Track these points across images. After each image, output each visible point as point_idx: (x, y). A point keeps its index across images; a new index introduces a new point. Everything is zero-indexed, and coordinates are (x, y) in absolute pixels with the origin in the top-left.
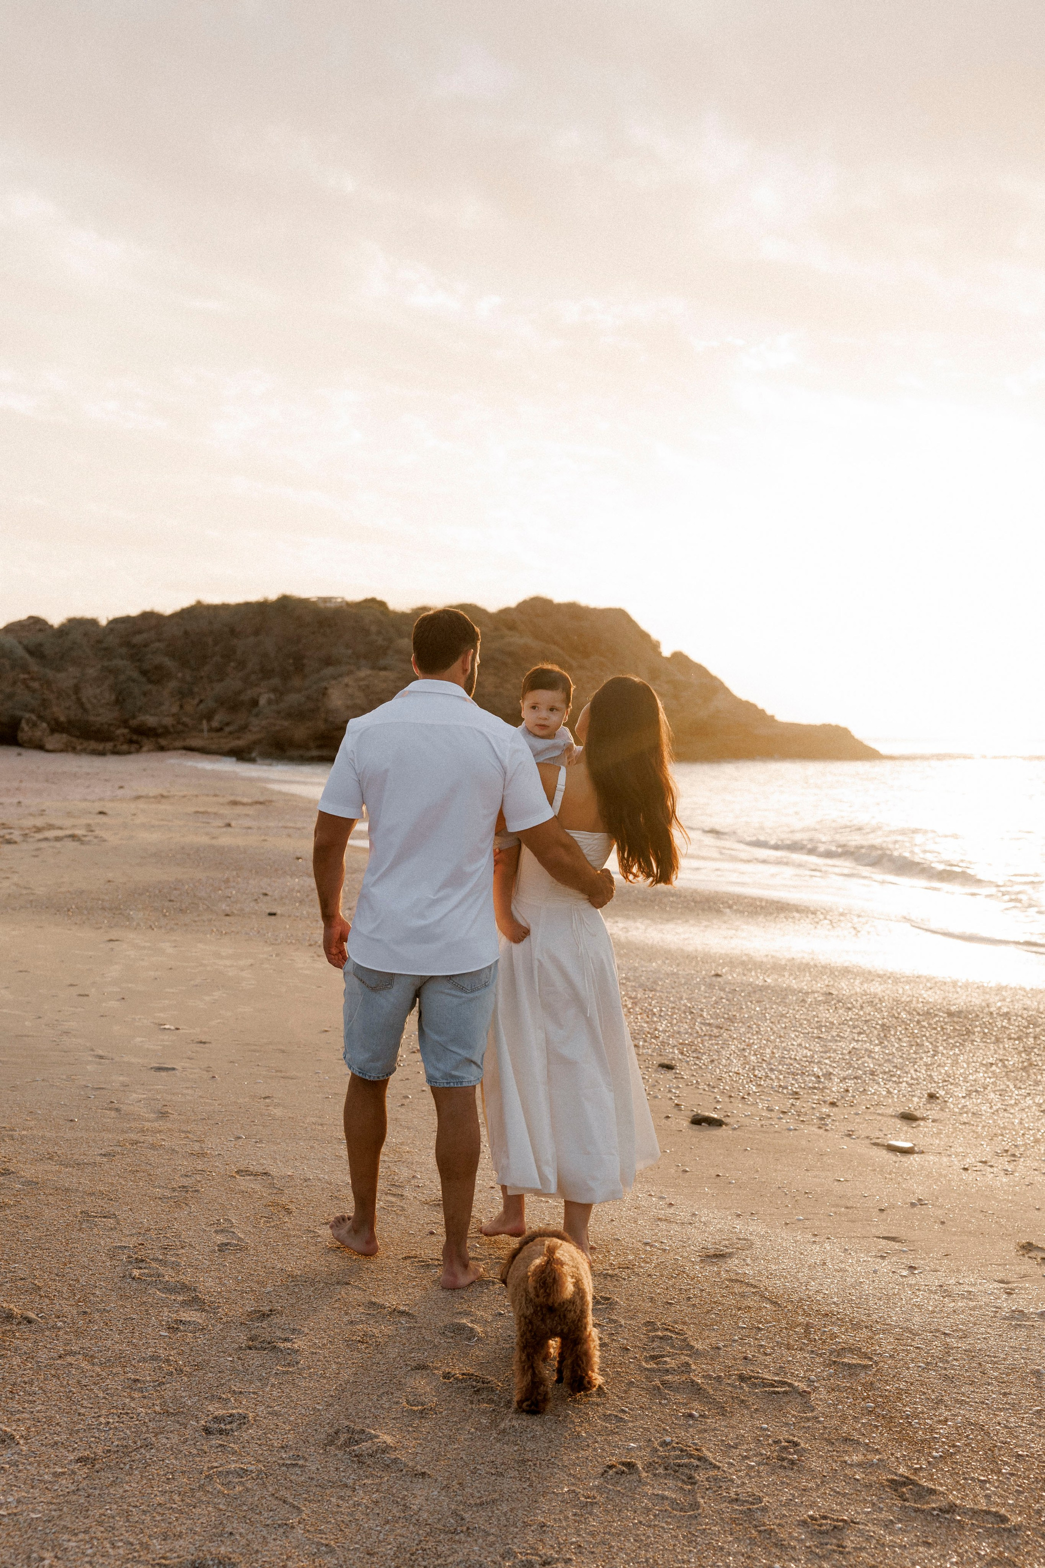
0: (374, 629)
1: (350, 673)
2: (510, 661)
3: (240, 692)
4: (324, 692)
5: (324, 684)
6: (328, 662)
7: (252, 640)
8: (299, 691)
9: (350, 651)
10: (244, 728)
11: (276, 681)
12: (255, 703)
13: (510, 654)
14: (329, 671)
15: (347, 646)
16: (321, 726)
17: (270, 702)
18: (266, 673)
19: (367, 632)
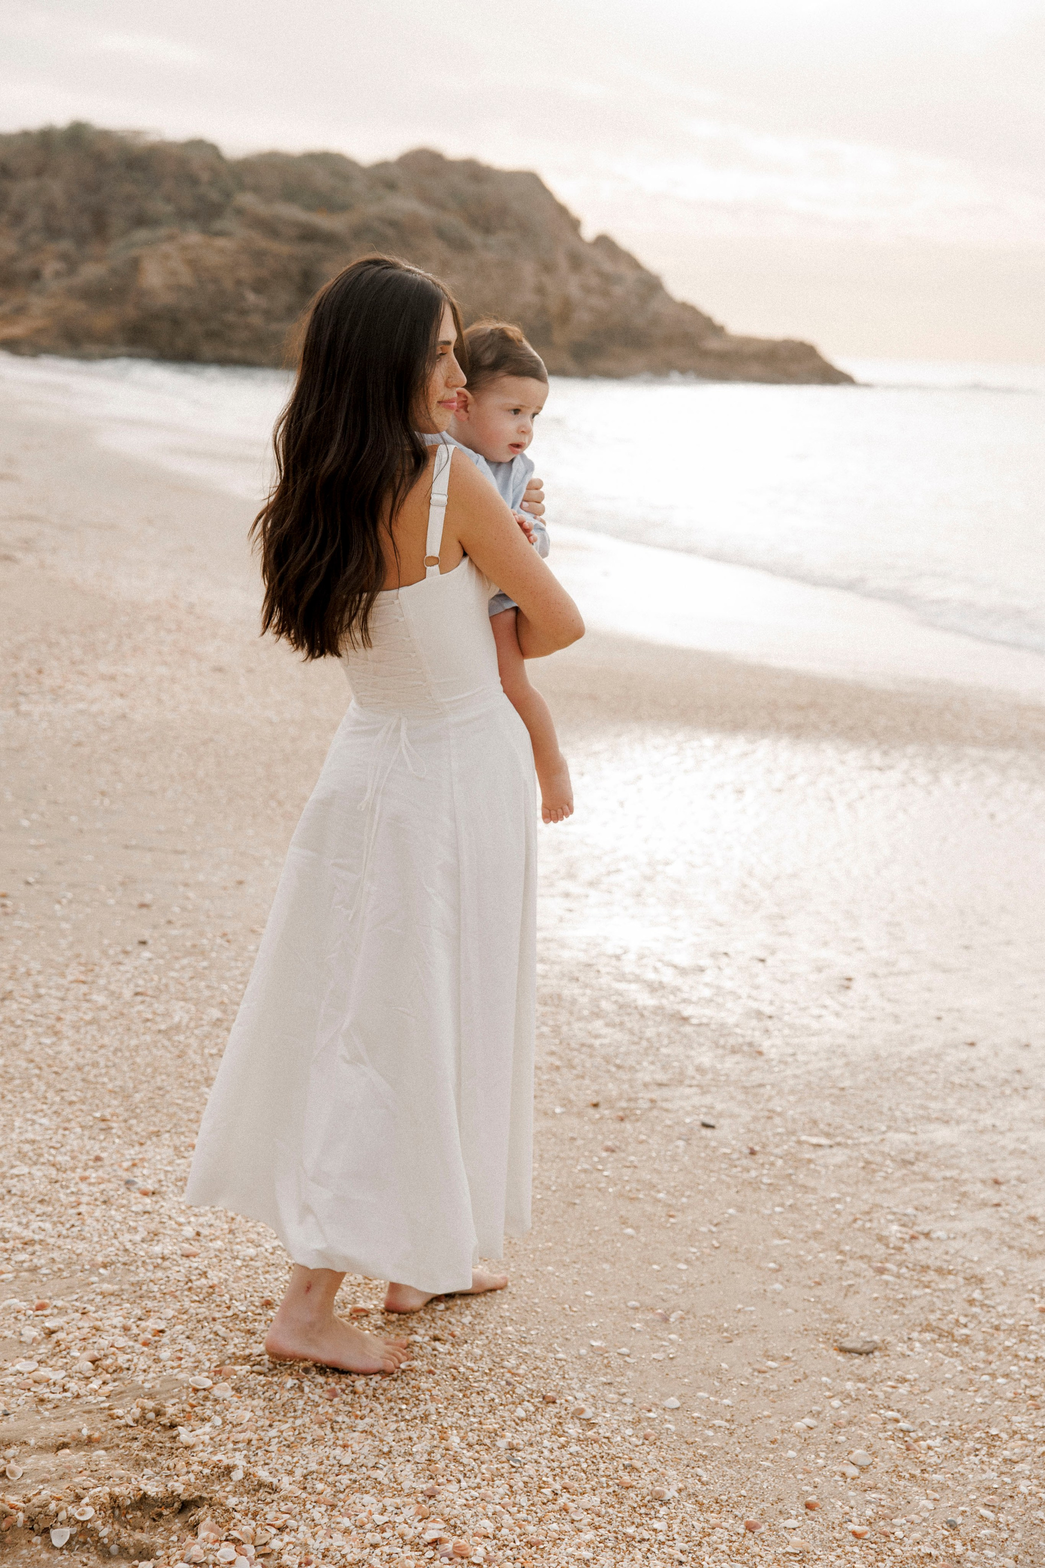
0: (205, 176)
1: (171, 238)
2: (390, 232)
3: (13, 259)
4: (135, 264)
5: (135, 252)
6: (141, 221)
7: (31, 184)
8: (98, 259)
9: (169, 208)
10: (20, 311)
11: (66, 245)
12: (35, 275)
13: (393, 223)
14: (142, 234)
15: (168, 199)
16: (131, 312)
17: (58, 275)
18: (52, 232)
19: (194, 181)
